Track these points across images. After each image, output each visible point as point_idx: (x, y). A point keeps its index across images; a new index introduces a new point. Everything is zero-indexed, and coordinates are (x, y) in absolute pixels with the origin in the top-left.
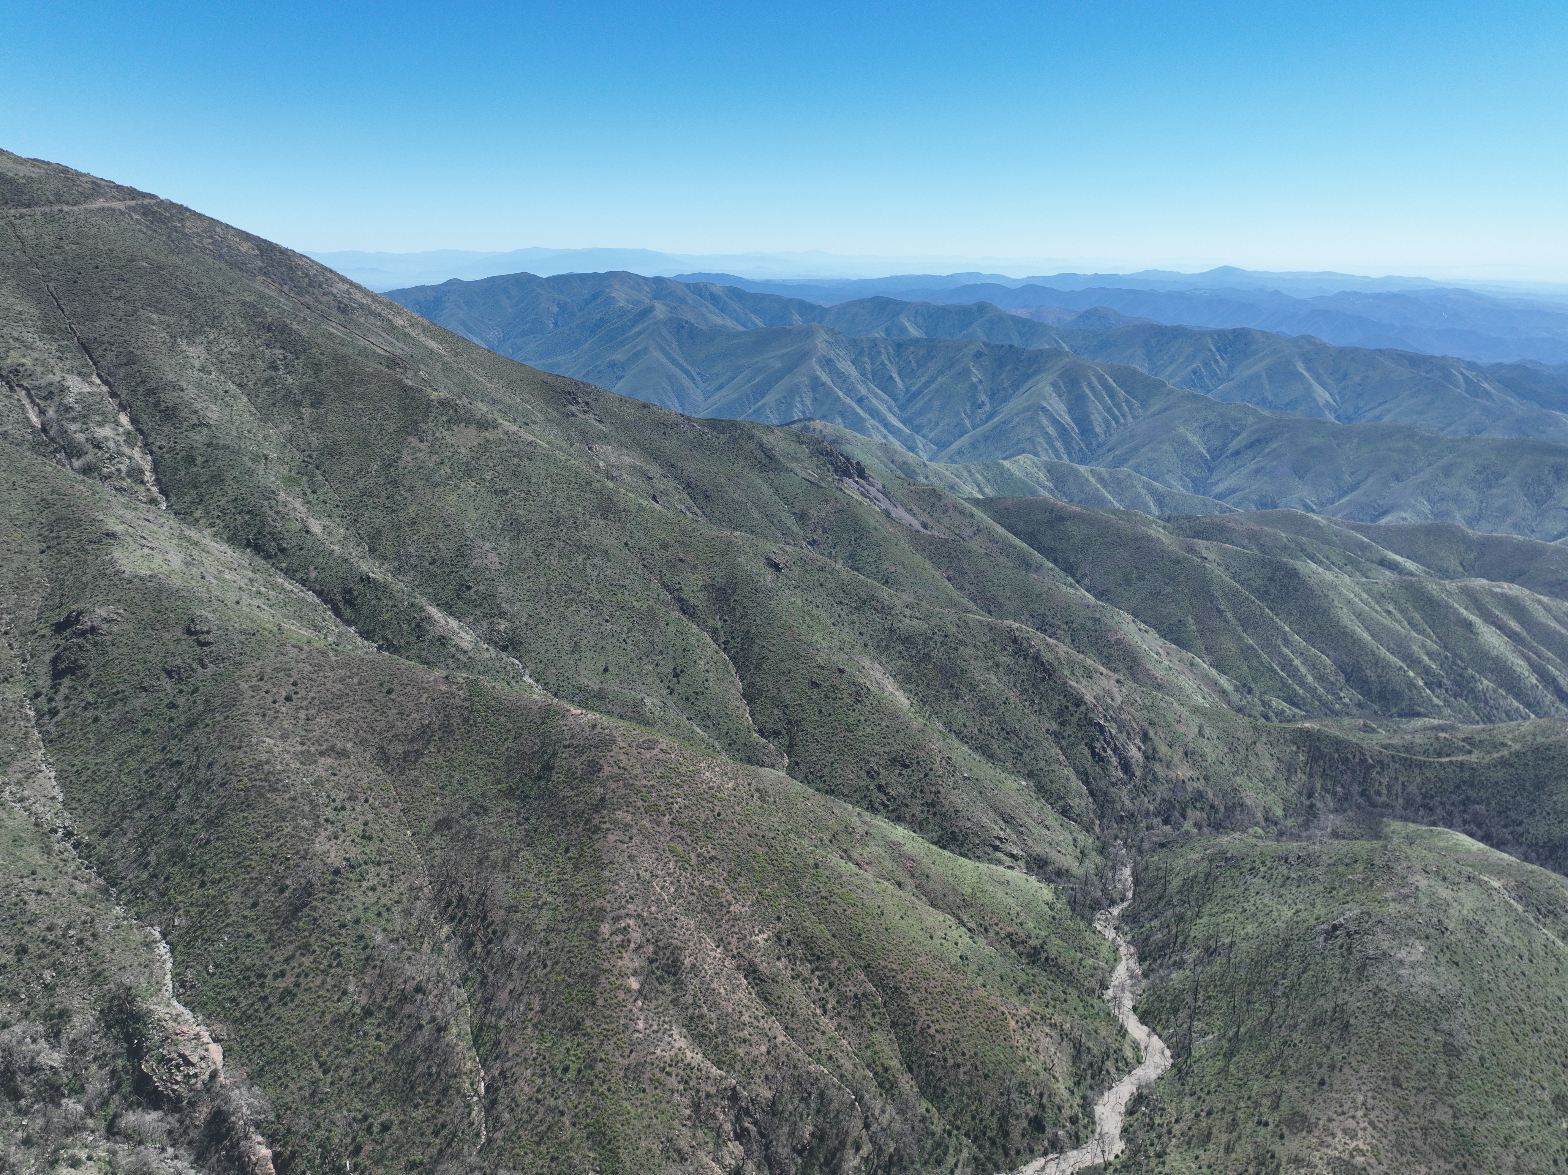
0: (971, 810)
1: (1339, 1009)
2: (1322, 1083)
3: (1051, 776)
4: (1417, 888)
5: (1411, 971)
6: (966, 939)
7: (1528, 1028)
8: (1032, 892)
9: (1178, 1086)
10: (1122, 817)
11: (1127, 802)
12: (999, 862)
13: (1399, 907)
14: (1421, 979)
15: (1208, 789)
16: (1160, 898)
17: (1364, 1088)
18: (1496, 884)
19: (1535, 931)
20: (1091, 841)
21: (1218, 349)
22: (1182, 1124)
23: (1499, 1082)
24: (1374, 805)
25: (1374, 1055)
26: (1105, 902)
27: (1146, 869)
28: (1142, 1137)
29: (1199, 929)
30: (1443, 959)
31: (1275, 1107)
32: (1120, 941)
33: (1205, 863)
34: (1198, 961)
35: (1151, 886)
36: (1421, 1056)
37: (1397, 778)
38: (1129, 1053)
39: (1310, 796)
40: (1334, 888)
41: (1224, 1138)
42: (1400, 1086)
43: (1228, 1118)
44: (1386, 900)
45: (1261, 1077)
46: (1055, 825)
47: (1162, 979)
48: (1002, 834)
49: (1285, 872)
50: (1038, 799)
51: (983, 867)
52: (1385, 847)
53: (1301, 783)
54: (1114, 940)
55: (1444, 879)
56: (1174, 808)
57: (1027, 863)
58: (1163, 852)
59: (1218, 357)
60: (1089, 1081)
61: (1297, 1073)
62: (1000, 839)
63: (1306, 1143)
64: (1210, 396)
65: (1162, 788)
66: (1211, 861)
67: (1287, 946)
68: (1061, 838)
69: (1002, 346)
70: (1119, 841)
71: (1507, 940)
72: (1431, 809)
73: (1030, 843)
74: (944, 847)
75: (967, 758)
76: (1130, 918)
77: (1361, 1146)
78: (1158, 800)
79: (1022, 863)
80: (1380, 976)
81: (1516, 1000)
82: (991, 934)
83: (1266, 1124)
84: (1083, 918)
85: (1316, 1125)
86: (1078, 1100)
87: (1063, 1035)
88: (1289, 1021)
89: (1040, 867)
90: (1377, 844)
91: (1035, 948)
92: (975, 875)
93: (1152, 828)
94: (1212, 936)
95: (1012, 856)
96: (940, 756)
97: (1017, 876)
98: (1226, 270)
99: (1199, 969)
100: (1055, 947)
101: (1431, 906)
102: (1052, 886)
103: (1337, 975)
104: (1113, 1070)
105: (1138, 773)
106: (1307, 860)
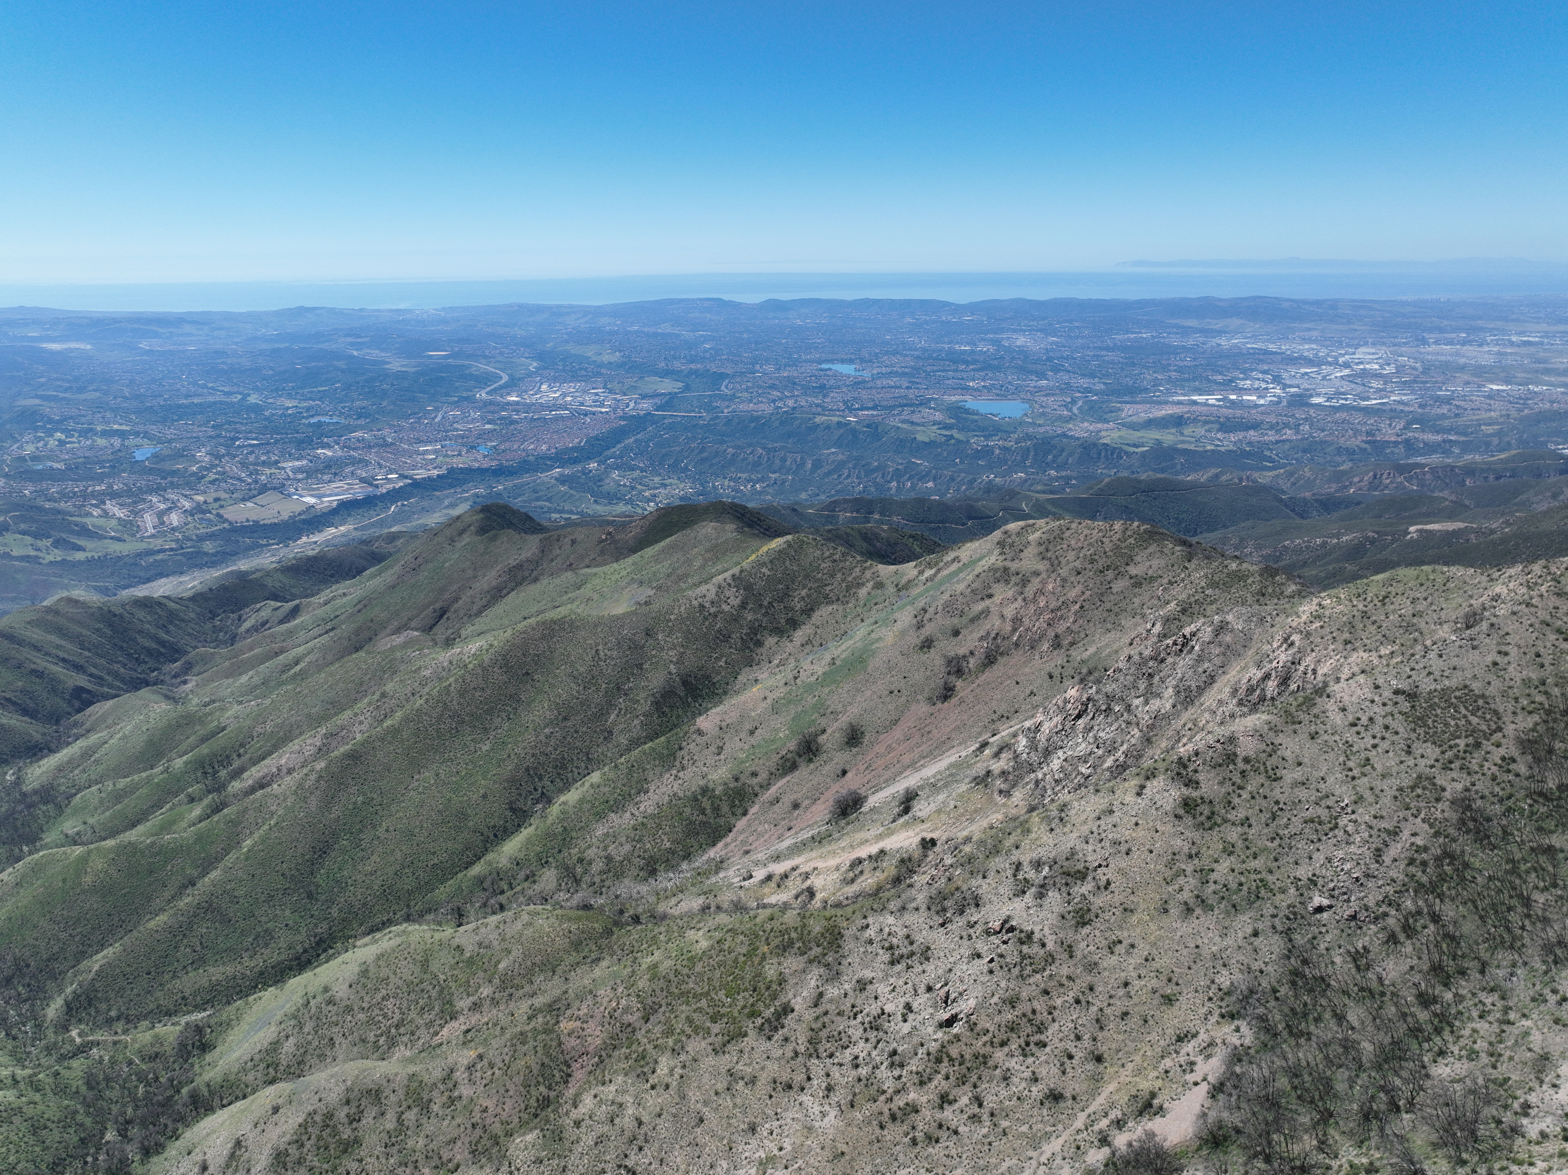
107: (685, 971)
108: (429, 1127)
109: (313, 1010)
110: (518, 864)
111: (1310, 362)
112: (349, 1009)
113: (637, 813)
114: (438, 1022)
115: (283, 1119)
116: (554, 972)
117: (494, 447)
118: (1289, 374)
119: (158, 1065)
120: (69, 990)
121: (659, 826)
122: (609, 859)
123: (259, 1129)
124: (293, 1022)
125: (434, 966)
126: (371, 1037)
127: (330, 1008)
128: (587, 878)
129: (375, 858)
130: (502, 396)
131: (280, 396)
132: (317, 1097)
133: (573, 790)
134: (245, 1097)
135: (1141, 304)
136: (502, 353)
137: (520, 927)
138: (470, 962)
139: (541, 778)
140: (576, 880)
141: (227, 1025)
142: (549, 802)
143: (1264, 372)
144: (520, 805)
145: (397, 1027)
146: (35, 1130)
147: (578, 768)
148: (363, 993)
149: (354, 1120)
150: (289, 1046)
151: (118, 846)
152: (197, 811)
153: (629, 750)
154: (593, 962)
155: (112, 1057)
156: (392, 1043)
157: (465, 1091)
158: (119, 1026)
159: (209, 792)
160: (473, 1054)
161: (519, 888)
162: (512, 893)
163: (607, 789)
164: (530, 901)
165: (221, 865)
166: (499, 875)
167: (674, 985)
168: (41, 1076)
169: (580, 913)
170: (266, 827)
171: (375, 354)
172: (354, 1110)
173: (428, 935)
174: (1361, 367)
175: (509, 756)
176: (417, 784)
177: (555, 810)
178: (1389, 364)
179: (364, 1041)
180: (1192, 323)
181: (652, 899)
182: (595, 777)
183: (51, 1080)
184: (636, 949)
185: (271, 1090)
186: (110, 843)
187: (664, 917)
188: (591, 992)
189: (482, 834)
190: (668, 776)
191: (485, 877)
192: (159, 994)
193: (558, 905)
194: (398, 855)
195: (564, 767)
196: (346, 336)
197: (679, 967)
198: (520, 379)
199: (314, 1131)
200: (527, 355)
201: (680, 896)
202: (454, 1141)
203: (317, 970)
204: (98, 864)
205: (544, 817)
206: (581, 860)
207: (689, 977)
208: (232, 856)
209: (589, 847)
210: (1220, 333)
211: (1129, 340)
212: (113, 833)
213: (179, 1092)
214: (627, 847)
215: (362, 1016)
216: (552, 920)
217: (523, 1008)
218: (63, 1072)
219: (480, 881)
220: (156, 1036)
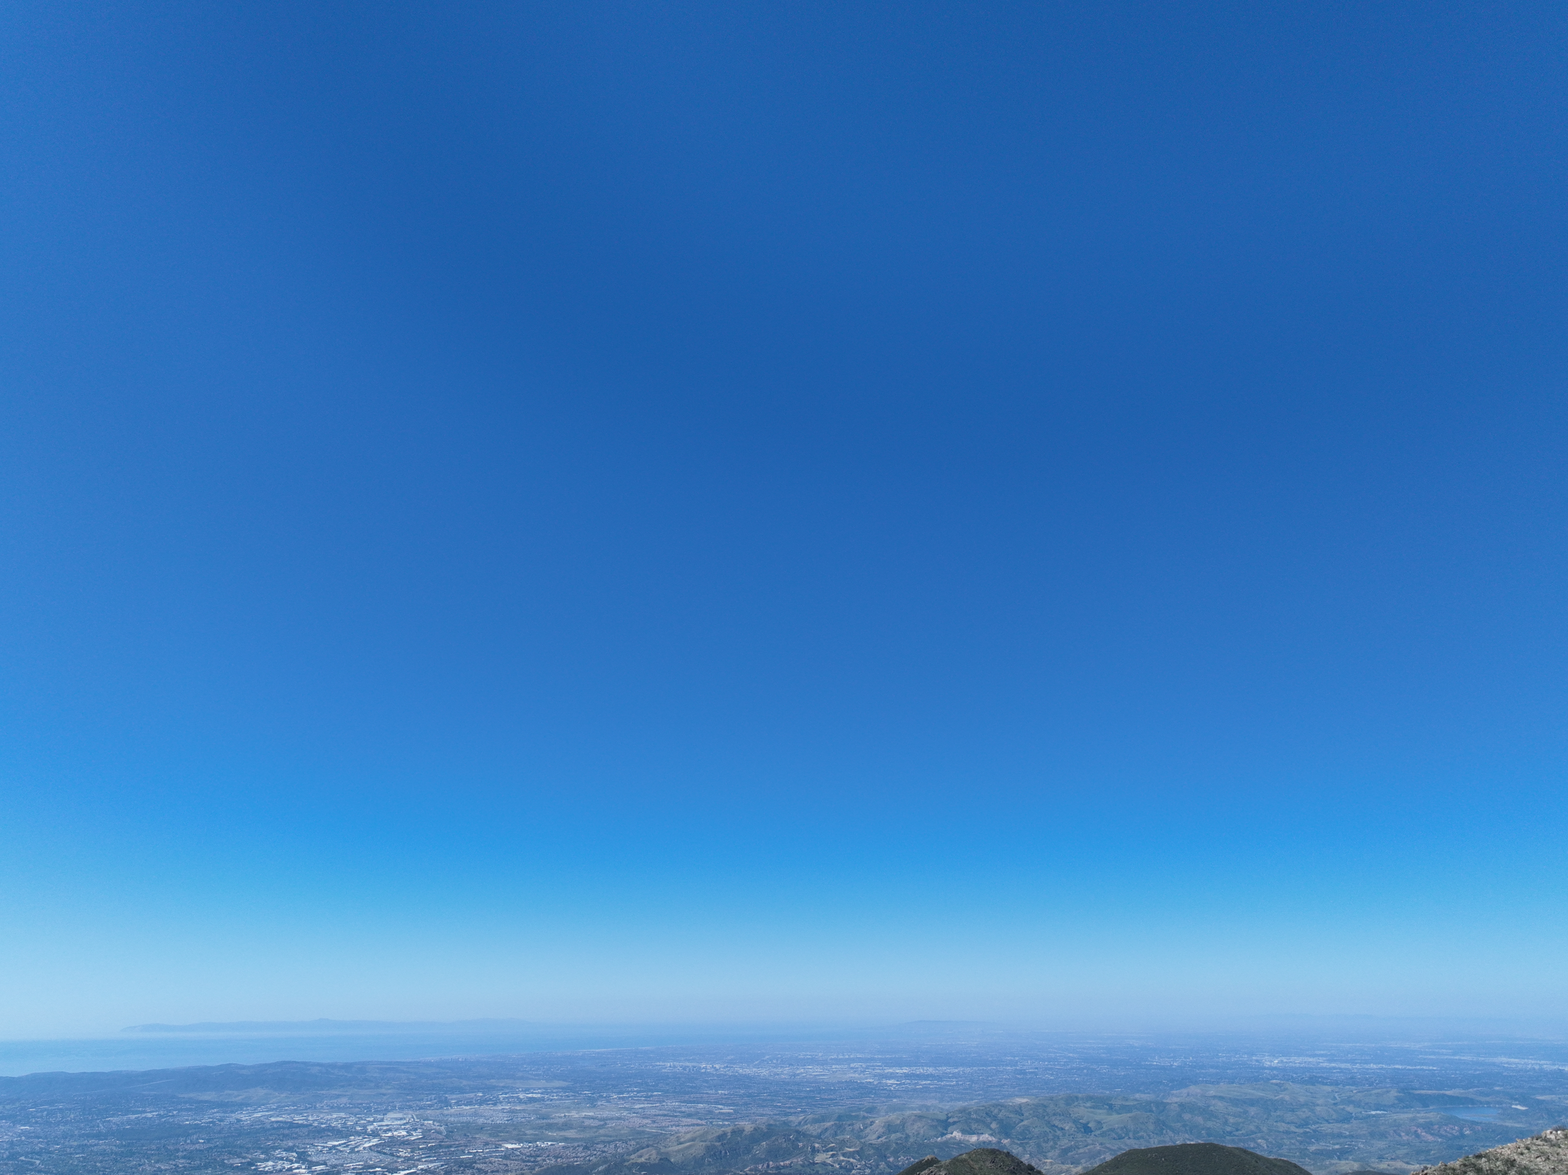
111: (338, 1133)
118: (317, 1149)
135: (149, 1076)
143: (289, 1149)
174: (390, 1134)
178: (415, 1130)
180: (208, 1096)
210: (241, 1106)
211: (129, 1122)
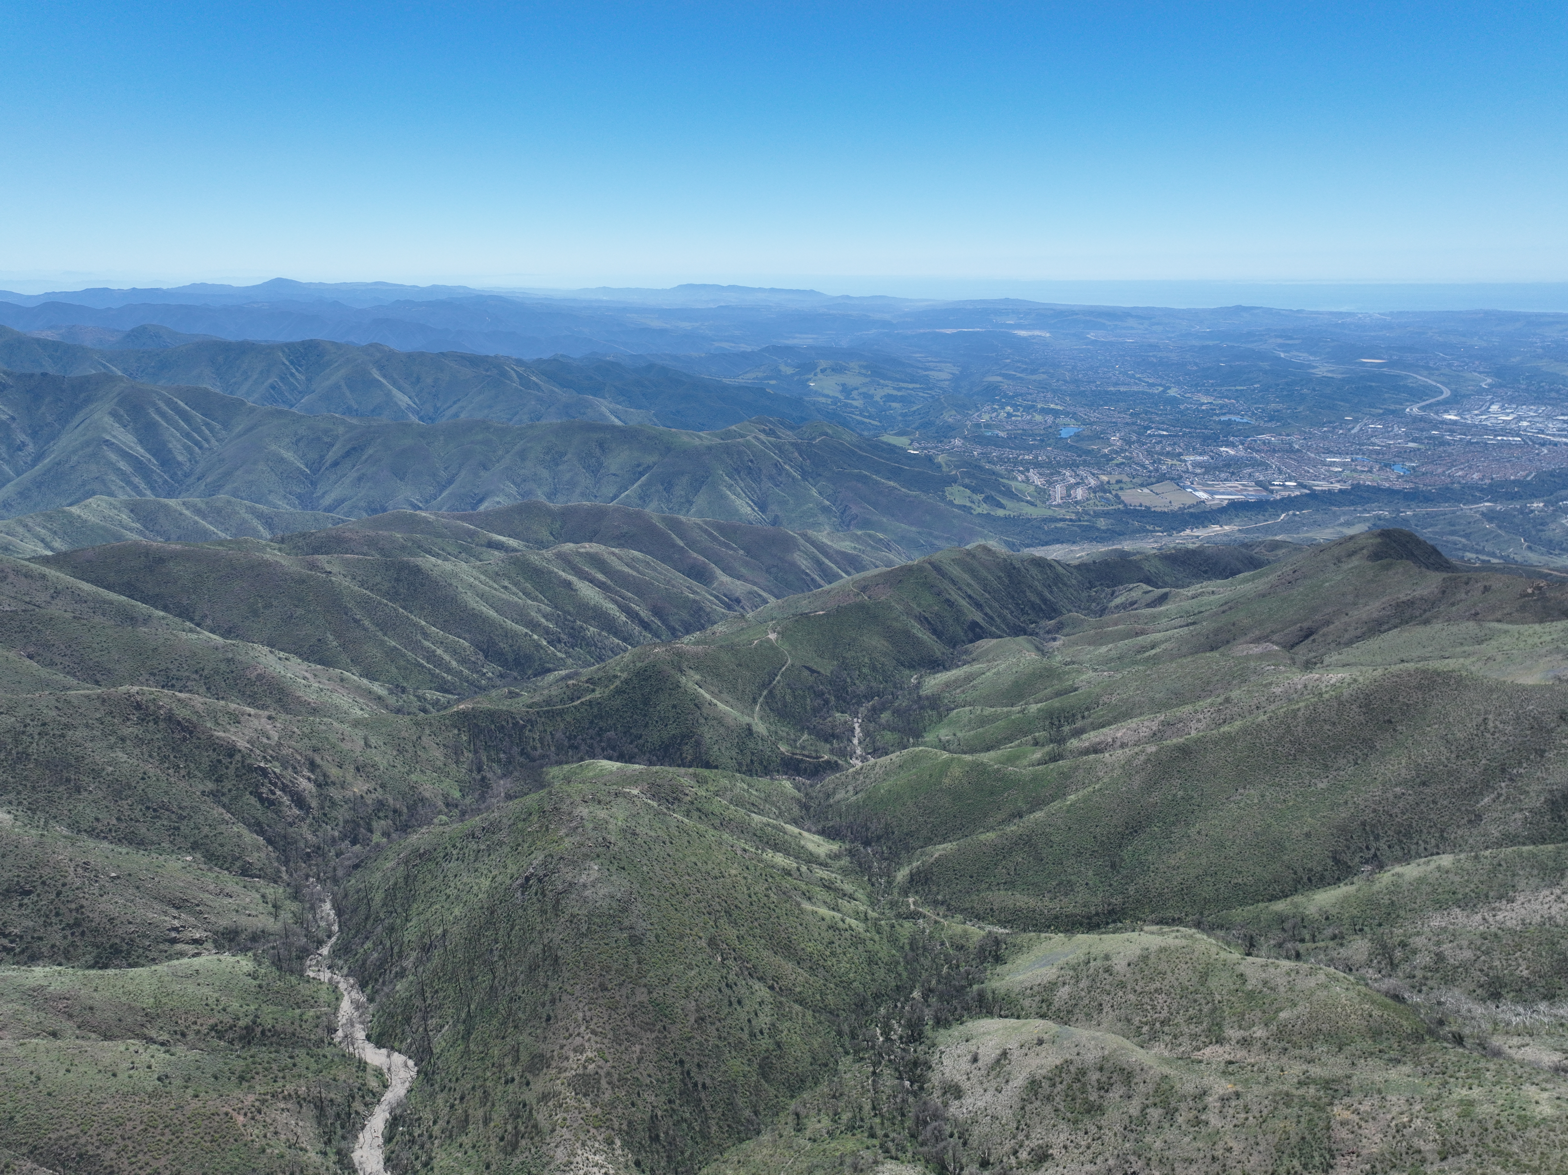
0: (129, 911)
1: (547, 948)
2: (548, 1019)
3: (220, 839)
4: (582, 818)
5: (593, 890)
6: (161, 1055)
7: (681, 896)
8: (228, 970)
9: (428, 1089)
10: (308, 854)
11: (310, 837)
12: (182, 954)
13: (571, 839)
14: (601, 892)
15: (388, 796)
16: (367, 919)
17: (581, 1005)
18: (635, 792)
19: (669, 818)
20: (281, 890)
21: (292, 363)
22: (440, 1122)
23: (671, 948)
24: (533, 760)
25: (582, 974)
26: (312, 946)
27: (346, 895)
28: (406, 1156)
29: (411, 934)
30: (613, 869)
31: (516, 1061)
32: (337, 978)
33: (402, 868)
34: (419, 962)
35: (355, 911)
36: (616, 956)
37: (545, 731)
38: (373, 1084)
39: (480, 770)
40: (519, 845)
41: (480, 1113)
42: (606, 989)
43: (479, 1093)
44: (561, 838)
45: (498, 1041)
46: (238, 889)
47: (388, 996)
48: (176, 923)
49: (475, 847)
50: (210, 869)
51: (162, 968)
52: (550, 793)
53: (469, 762)
54: (330, 980)
55: (599, 802)
56: (359, 825)
57: (215, 941)
58: (358, 873)
59: (294, 371)
60: (340, 1132)
61: (528, 1020)
62: (176, 929)
63: (548, 1078)
64: (294, 410)
65: (342, 810)
66: (406, 863)
67: (492, 913)
68: (248, 900)
69: (32, 375)
70: (311, 880)
71: (653, 834)
72: (576, 748)
73: (213, 919)
74: (105, 967)
75: (110, 855)
76: (342, 950)
77: (590, 1054)
78: (341, 824)
79: (209, 945)
80: (572, 906)
81: (669, 878)
82: (191, 1036)
83: (513, 1080)
84: (292, 972)
85: (552, 1057)
86: (333, 1158)
87: (300, 1101)
88: (510, 979)
89: (231, 940)
90: (543, 792)
91: (247, 1028)
92: (154, 980)
93: (342, 853)
94: (425, 933)
95: (196, 941)
96: (73, 865)
97: (207, 960)
98: (280, 283)
99: (421, 969)
100: (269, 1015)
101: (595, 828)
102: (250, 954)
103: (539, 920)
104: (361, 1108)
105: (314, 804)
106: (490, 829)
107: (1511, 1129)
108: (1170, 1134)
109: (1091, 971)
110: (1327, 918)
112: (1122, 985)
113: (1491, 920)
114: (1203, 1039)
115: (1044, 1054)
116: (1340, 1049)
117: (1413, 468)
119: (961, 955)
120: (915, 864)
121: (1518, 947)
122: (1440, 957)
123: (1024, 1050)
124: (1071, 973)
125: (1213, 983)
126: (1136, 1020)
127: (1106, 975)
128: (1406, 967)
129: (1180, 854)
130: (1437, 413)
131: (1198, 392)
132: (1076, 1050)
133: (1413, 865)
134: (1018, 1017)
136: (1450, 366)
137: (1313, 984)
138: (1251, 996)
139: (1377, 838)
140: (1392, 964)
141: (1019, 949)
142: (1381, 867)
144: (1346, 857)
145: (1162, 1023)
146: (871, 962)
147: (1426, 842)
148: (1139, 977)
149: (1104, 1088)
150: (1064, 992)
151: (973, 762)
152: (1038, 755)
153: (1499, 844)
154: (1390, 1060)
155: (931, 932)
156: (1154, 1037)
157: (1215, 1121)
158: (942, 910)
159: (1051, 741)
160: (1230, 1088)
161: (1322, 944)
162: (1314, 946)
163: (1457, 879)
164: (1331, 962)
165: (1046, 809)
166: (1303, 921)
167: (1491, 1136)
168: (883, 922)
169: (1389, 1001)
170: (1090, 789)
171: (1302, 357)
172: (1104, 1079)
173: (1214, 950)
175: (1346, 803)
176: (1240, 798)
177: (1385, 878)
179: (1129, 1021)
181: (1487, 1026)
182: (1446, 860)
183: (888, 929)
184: (1449, 1072)
185: (1040, 1022)
186: (968, 758)
187: (1497, 1053)
188: (1379, 1092)
189: (1295, 873)
190: (1547, 892)
191: (1287, 918)
192: (975, 897)
193: (1362, 980)
194: (1204, 861)
195: (1408, 835)
196: (1277, 337)
197: (1504, 1121)
198: (1464, 396)
199: (1068, 1079)
200: (1481, 369)
201: (1527, 1039)
202: (1191, 1161)
203: (1104, 936)
204: (956, 771)
205: (1370, 881)
206: (1403, 945)
207: (1515, 1139)
208: (1056, 804)
209: (1418, 934)
212: (972, 751)
213: (971, 985)
214: (1468, 954)
215: (1132, 997)
216: (1352, 994)
217: (1296, 1069)
218: (897, 927)
219: (1281, 919)
220: (965, 931)
